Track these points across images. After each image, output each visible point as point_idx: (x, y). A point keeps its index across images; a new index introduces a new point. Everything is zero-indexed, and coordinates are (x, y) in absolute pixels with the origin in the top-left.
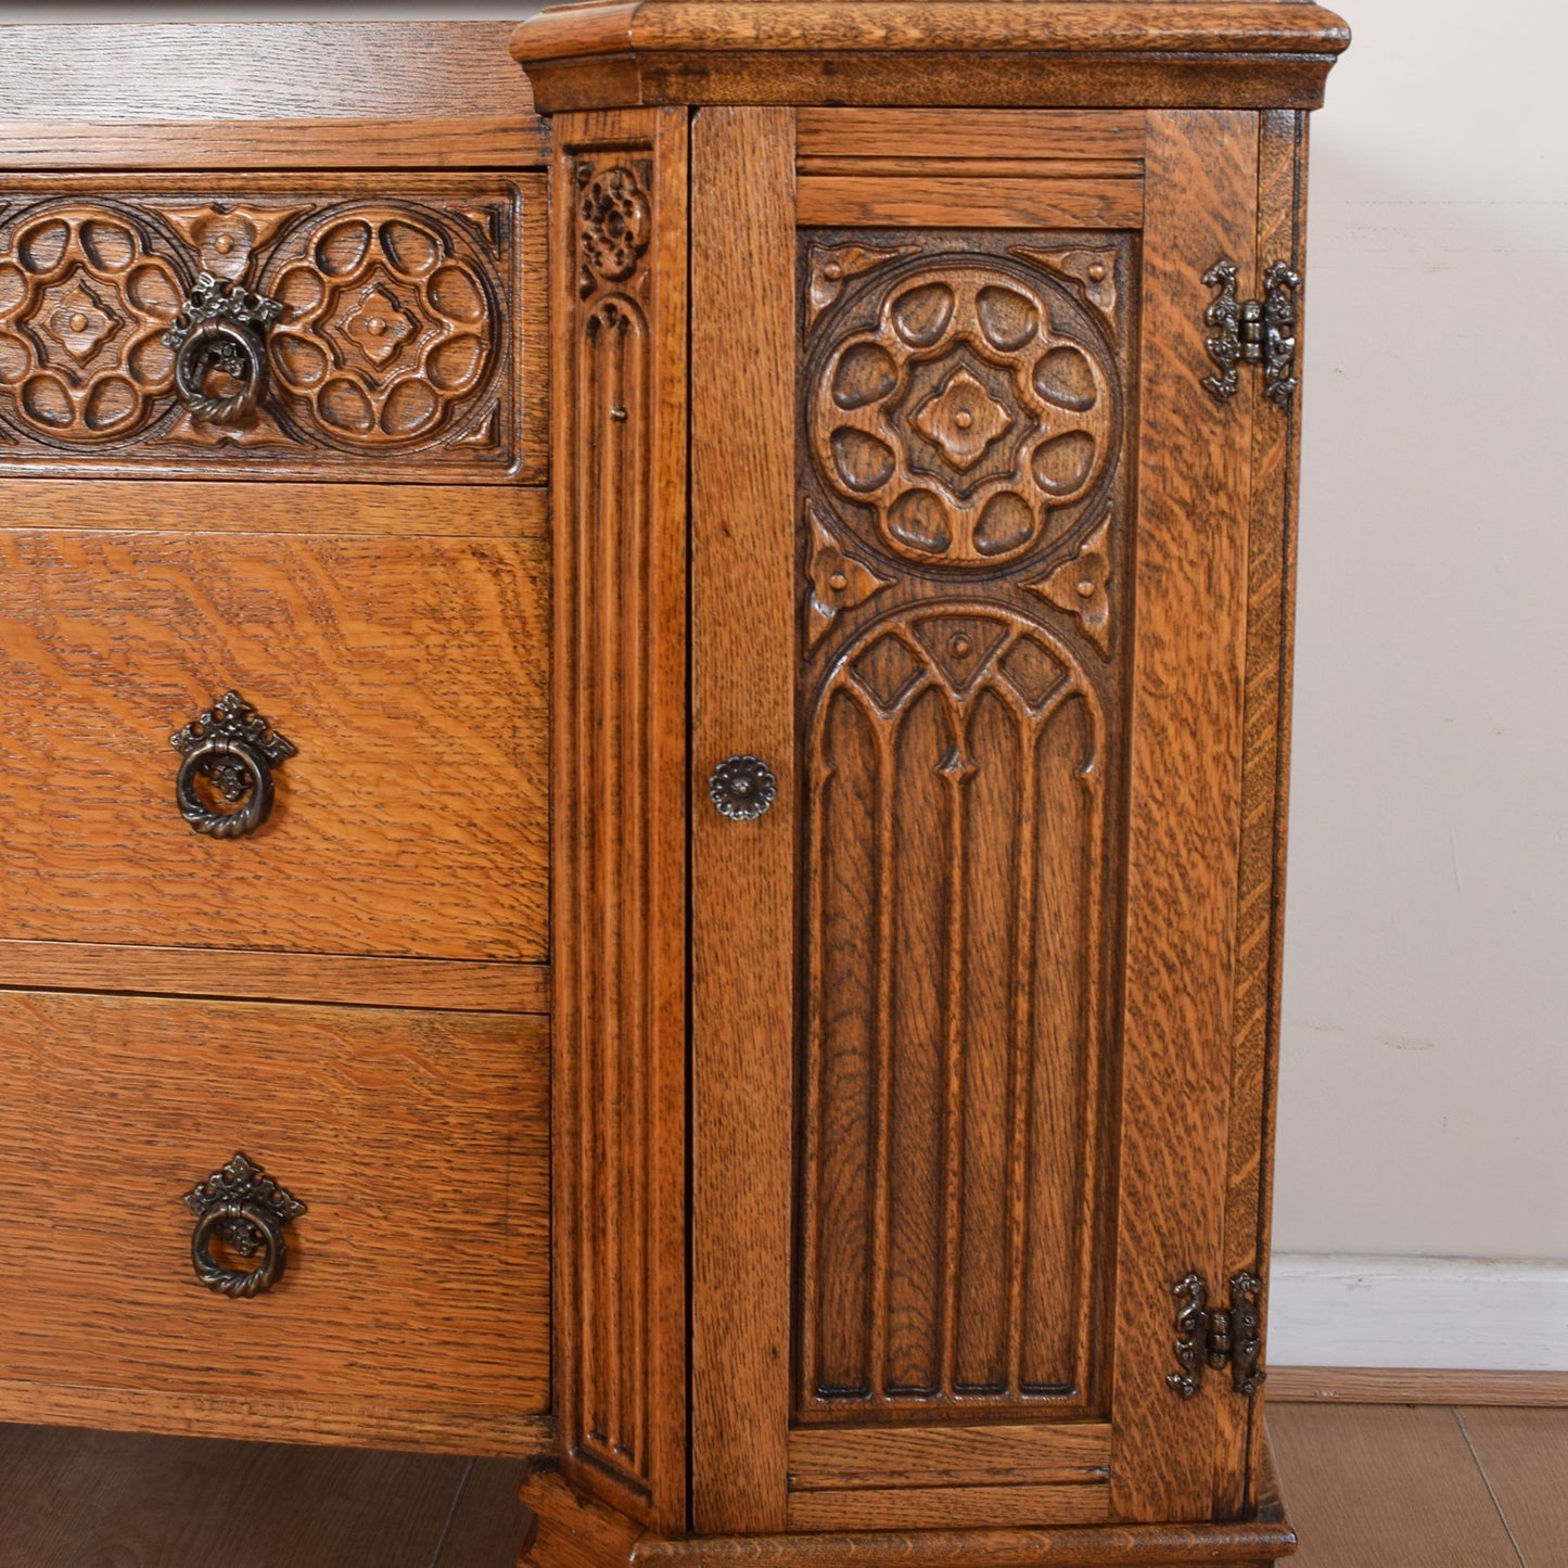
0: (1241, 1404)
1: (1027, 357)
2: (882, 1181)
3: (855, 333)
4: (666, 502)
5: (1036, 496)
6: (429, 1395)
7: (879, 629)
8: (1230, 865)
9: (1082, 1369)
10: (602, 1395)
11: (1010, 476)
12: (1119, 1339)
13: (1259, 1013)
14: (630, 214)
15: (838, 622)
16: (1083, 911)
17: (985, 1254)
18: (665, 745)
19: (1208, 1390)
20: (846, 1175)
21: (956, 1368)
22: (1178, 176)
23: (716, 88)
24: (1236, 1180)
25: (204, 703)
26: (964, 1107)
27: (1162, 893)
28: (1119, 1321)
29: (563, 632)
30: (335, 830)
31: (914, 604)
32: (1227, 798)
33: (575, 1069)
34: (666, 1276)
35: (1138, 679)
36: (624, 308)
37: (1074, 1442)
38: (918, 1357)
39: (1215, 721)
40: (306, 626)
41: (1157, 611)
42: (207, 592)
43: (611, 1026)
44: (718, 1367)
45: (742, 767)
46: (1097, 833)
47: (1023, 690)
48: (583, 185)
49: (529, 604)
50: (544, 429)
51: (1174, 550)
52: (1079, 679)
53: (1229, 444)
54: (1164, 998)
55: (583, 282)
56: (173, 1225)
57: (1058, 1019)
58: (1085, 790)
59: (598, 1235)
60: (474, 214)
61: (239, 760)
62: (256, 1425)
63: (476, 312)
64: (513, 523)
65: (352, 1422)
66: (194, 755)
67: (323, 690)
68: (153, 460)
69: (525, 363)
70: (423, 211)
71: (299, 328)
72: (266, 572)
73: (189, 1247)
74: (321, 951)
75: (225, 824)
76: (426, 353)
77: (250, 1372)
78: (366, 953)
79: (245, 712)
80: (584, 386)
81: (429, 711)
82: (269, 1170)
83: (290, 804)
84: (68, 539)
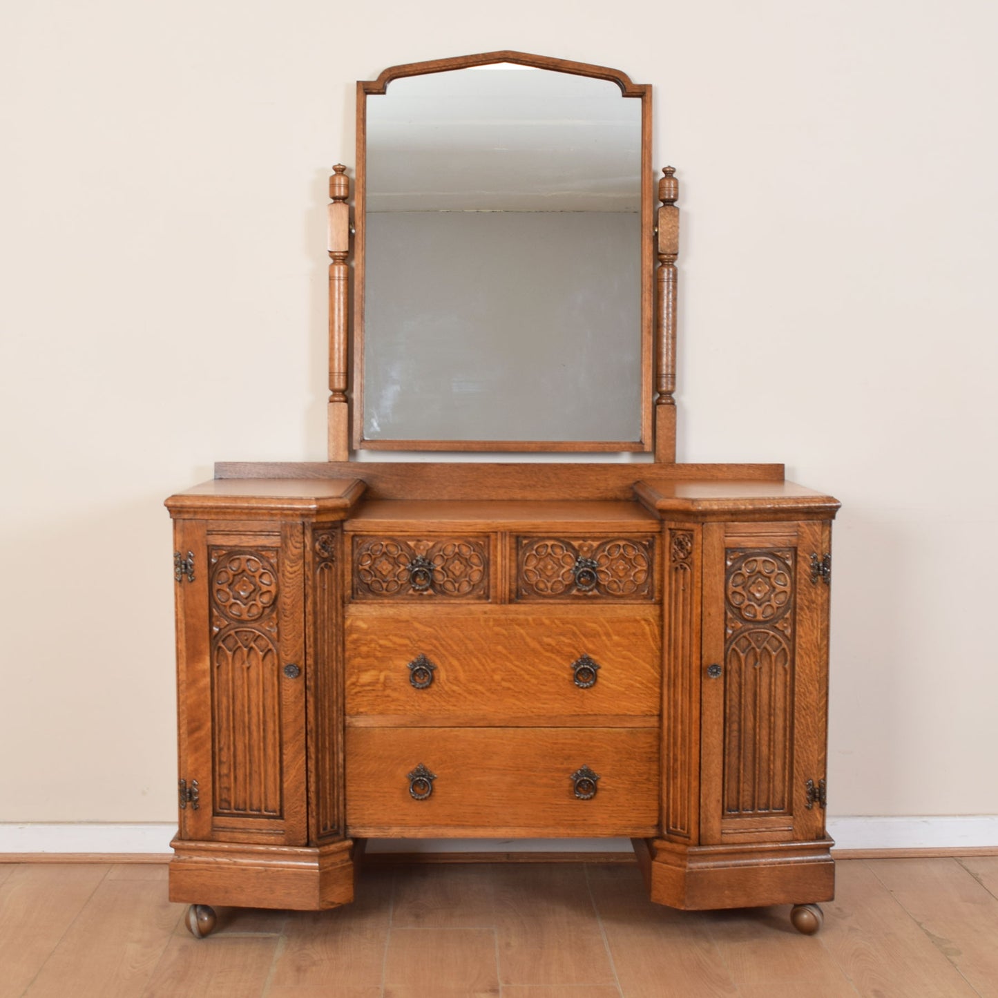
0: (822, 811)
1: (773, 575)
2: (742, 760)
3: (736, 570)
4: (697, 608)
5: (775, 605)
6: (630, 823)
7: (742, 635)
8: (817, 686)
9: (786, 804)
10: (676, 817)
11: (769, 601)
12: (794, 796)
13: (824, 719)
14: (687, 545)
15: (733, 634)
16: (785, 698)
17: (764, 777)
18: (695, 662)
19: (814, 808)
20: (734, 760)
21: (758, 804)
22: (804, 535)
23: (708, 519)
24: (820, 758)
25: (579, 656)
26: (760, 742)
27: (803, 693)
28: (794, 792)
29: (666, 638)
30: (610, 685)
31: (750, 629)
32: (816, 671)
33: (669, 740)
34: (695, 784)
35: (797, 645)
36: (685, 566)
37: (785, 821)
38: (750, 803)
39: (814, 653)
40: (604, 638)
41: (801, 630)
42: (580, 631)
43: (680, 727)
44: (706, 805)
45: (715, 666)
46: (788, 679)
47: (772, 647)
48: (673, 537)
49: (657, 632)
50: (661, 591)
51: (804, 616)
52: (784, 645)
53: (816, 593)
54: (803, 716)
55: (674, 559)
56: (566, 783)
57: (780, 723)
58: (785, 670)
59: (675, 778)
60: (644, 542)
61: (589, 669)
62: (586, 834)
63: (644, 564)
64: (653, 613)
65: (610, 831)
66: (578, 669)
67: (608, 653)
68: (566, 599)
69: (656, 576)
70: (633, 542)
71: (603, 569)
72: (594, 625)
73: (572, 789)
74: (606, 715)
75: (585, 685)
76: (633, 574)
77: (585, 820)
78: (617, 715)
79: (588, 658)
80: (673, 582)
81: (632, 657)
82: (592, 769)
83: (600, 680)
84: (546, 618)
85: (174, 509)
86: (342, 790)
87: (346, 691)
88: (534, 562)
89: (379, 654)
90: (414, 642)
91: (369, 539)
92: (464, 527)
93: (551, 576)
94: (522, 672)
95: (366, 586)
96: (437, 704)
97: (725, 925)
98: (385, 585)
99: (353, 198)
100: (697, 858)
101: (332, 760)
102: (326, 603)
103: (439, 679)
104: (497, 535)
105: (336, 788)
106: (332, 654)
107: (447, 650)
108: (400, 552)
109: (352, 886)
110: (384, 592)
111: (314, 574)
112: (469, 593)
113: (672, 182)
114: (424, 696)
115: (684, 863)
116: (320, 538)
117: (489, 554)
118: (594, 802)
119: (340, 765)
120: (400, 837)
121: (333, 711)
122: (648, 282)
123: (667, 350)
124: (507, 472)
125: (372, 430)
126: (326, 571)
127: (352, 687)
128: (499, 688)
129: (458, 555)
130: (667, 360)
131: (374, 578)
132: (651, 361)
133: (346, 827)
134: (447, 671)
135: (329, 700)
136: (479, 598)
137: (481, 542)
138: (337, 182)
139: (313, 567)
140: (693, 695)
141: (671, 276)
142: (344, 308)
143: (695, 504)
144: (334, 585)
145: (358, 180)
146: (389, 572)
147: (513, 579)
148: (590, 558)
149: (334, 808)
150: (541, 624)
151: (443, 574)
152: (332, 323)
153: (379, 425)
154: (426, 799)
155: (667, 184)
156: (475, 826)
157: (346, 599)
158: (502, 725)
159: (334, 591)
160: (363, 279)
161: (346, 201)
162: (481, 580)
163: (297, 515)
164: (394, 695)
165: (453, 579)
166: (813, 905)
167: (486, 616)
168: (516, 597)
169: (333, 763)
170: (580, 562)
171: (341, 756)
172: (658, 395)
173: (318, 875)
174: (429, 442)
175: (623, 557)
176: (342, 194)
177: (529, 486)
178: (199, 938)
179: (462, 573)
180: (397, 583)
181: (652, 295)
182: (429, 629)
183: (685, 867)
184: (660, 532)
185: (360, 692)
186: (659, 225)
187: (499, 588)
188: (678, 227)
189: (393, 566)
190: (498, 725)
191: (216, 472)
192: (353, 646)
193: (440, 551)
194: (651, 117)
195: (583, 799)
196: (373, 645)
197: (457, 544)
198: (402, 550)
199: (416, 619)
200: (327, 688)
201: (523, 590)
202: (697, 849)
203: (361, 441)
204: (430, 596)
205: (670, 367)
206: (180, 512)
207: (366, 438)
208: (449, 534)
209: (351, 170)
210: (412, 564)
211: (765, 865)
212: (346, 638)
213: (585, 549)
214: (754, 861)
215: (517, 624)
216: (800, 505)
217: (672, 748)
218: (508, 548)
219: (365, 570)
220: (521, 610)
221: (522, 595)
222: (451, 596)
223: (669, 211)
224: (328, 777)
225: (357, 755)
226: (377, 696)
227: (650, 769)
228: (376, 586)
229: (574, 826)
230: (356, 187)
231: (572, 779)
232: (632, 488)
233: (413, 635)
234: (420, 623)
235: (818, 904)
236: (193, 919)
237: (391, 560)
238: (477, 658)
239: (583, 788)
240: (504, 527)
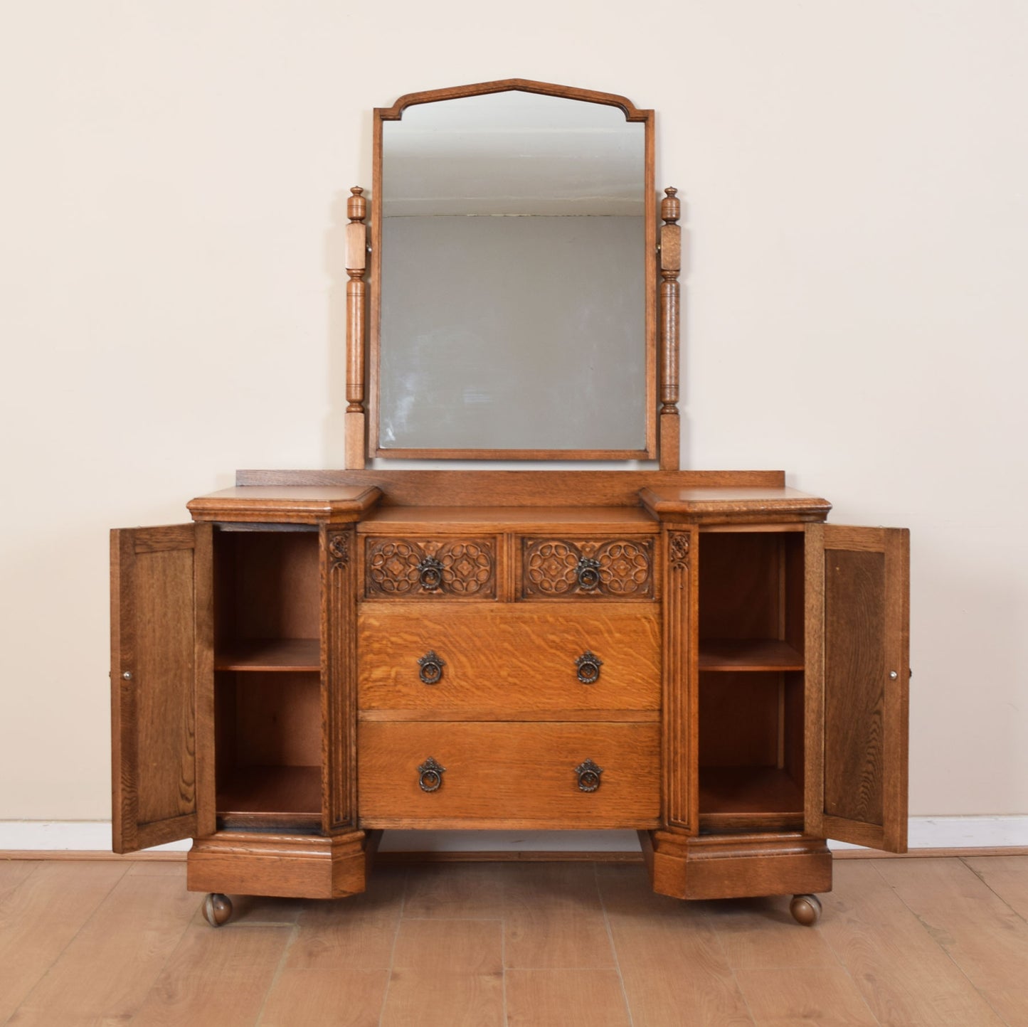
4: (694, 606)
6: (633, 815)
10: (676, 809)
14: (684, 545)
23: (704, 520)
25: (582, 653)
29: (666, 635)
30: (612, 681)
33: (669, 734)
34: (694, 776)
36: (683, 565)
40: (606, 635)
42: (583, 628)
43: (679, 721)
48: (671, 538)
49: (657, 628)
50: (661, 590)
55: (672, 559)
56: (571, 777)
59: (675, 771)
60: (644, 543)
61: (592, 665)
62: (590, 826)
63: (645, 564)
64: (653, 611)
65: (613, 823)
66: (582, 665)
67: (610, 649)
68: (570, 598)
69: (656, 576)
70: (634, 543)
71: (605, 569)
72: (597, 623)
73: (576, 781)
74: (609, 710)
75: (588, 681)
76: (633, 573)
77: (589, 812)
78: (619, 710)
79: (592, 655)
80: (672, 580)
81: (634, 654)
82: (596, 762)
83: (602, 675)
84: (550, 617)
85: (196, 511)
86: (354, 782)
87: (359, 686)
88: (539, 562)
89: (390, 651)
90: (424, 639)
91: (382, 540)
92: (472, 529)
93: (556, 575)
94: (528, 668)
95: (378, 585)
96: (446, 699)
97: (727, 917)
98: (396, 584)
99: (370, 219)
100: (697, 848)
101: (344, 753)
102: (340, 602)
103: (448, 675)
104: (503, 537)
105: (348, 780)
106: (345, 650)
107: (455, 647)
108: (411, 553)
109: (363, 876)
110: (396, 591)
111: (328, 573)
112: (477, 592)
113: (674, 202)
114: (434, 691)
115: (685, 854)
116: (334, 539)
117: (495, 554)
118: (597, 795)
119: (352, 758)
120: (410, 828)
121: (345, 705)
122: (651, 297)
123: (671, 361)
124: (518, 480)
125: (387, 439)
126: (340, 570)
127: (365, 682)
128: (505, 683)
129: (466, 556)
130: (671, 371)
131: (385, 578)
132: (655, 372)
133: (358, 818)
134: (455, 667)
135: (342, 694)
136: (486, 597)
137: (488, 544)
138: (355, 203)
139: (328, 566)
140: (692, 690)
141: (674, 291)
142: (361, 323)
143: (691, 505)
144: (347, 583)
145: (375, 201)
146: (401, 572)
147: (519, 578)
148: (592, 558)
149: (346, 799)
150: (545, 622)
151: (452, 574)
152: (349, 337)
153: (394, 434)
154: (435, 791)
155: (669, 204)
156: (483, 818)
157: (359, 598)
158: (509, 719)
159: (347, 590)
160: (380, 295)
161: (363, 221)
162: (489, 580)
163: (312, 516)
164: (404, 690)
165: (461, 579)
166: (810, 895)
167: (493, 614)
168: (522, 595)
169: (346, 757)
170: (582, 562)
171: (354, 749)
172: (663, 405)
173: (331, 864)
174: (441, 451)
175: (624, 557)
176: (360, 215)
177: (538, 492)
178: (215, 927)
179: (469, 572)
180: (408, 582)
181: (655, 309)
182: (438, 627)
183: (685, 857)
184: (659, 533)
185: (372, 687)
186: (662, 243)
187: (505, 586)
188: (680, 245)
189: (404, 565)
190: (504, 719)
191: (237, 479)
192: (365, 643)
193: (449, 551)
194: (653, 141)
195: (587, 792)
196: (384, 642)
197: (465, 545)
198: (412, 551)
199: (426, 616)
200: (340, 684)
201: (529, 590)
202: (697, 840)
203: (377, 450)
204: (439, 595)
205: (673, 378)
206: (201, 514)
207: (381, 447)
208: (458, 535)
209: (368, 192)
210: (422, 565)
211: (764, 855)
212: (359, 635)
213: (588, 549)
214: (753, 852)
215: (522, 622)
216: (793, 507)
217: (672, 742)
218: (514, 549)
219: (378, 570)
220: (526, 608)
221: (527, 594)
222: (460, 595)
223: (671, 229)
224: (340, 770)
225: (369, 748)
226: (389, 691)
227: (651, 763)
228: (388, 585)
229: (578, 818)
230: (373, 208)
231: (576, 773)
232: (637, 495)
233: (423, 632)
234: (430, 621)
235: (815, 894)
236: (209, 908)
237: (402, 561)
238: (484, 654)
239: (587, 781)
240: (509, 528)
